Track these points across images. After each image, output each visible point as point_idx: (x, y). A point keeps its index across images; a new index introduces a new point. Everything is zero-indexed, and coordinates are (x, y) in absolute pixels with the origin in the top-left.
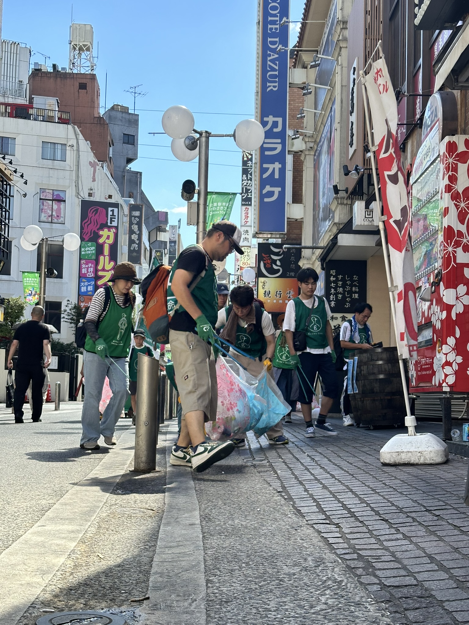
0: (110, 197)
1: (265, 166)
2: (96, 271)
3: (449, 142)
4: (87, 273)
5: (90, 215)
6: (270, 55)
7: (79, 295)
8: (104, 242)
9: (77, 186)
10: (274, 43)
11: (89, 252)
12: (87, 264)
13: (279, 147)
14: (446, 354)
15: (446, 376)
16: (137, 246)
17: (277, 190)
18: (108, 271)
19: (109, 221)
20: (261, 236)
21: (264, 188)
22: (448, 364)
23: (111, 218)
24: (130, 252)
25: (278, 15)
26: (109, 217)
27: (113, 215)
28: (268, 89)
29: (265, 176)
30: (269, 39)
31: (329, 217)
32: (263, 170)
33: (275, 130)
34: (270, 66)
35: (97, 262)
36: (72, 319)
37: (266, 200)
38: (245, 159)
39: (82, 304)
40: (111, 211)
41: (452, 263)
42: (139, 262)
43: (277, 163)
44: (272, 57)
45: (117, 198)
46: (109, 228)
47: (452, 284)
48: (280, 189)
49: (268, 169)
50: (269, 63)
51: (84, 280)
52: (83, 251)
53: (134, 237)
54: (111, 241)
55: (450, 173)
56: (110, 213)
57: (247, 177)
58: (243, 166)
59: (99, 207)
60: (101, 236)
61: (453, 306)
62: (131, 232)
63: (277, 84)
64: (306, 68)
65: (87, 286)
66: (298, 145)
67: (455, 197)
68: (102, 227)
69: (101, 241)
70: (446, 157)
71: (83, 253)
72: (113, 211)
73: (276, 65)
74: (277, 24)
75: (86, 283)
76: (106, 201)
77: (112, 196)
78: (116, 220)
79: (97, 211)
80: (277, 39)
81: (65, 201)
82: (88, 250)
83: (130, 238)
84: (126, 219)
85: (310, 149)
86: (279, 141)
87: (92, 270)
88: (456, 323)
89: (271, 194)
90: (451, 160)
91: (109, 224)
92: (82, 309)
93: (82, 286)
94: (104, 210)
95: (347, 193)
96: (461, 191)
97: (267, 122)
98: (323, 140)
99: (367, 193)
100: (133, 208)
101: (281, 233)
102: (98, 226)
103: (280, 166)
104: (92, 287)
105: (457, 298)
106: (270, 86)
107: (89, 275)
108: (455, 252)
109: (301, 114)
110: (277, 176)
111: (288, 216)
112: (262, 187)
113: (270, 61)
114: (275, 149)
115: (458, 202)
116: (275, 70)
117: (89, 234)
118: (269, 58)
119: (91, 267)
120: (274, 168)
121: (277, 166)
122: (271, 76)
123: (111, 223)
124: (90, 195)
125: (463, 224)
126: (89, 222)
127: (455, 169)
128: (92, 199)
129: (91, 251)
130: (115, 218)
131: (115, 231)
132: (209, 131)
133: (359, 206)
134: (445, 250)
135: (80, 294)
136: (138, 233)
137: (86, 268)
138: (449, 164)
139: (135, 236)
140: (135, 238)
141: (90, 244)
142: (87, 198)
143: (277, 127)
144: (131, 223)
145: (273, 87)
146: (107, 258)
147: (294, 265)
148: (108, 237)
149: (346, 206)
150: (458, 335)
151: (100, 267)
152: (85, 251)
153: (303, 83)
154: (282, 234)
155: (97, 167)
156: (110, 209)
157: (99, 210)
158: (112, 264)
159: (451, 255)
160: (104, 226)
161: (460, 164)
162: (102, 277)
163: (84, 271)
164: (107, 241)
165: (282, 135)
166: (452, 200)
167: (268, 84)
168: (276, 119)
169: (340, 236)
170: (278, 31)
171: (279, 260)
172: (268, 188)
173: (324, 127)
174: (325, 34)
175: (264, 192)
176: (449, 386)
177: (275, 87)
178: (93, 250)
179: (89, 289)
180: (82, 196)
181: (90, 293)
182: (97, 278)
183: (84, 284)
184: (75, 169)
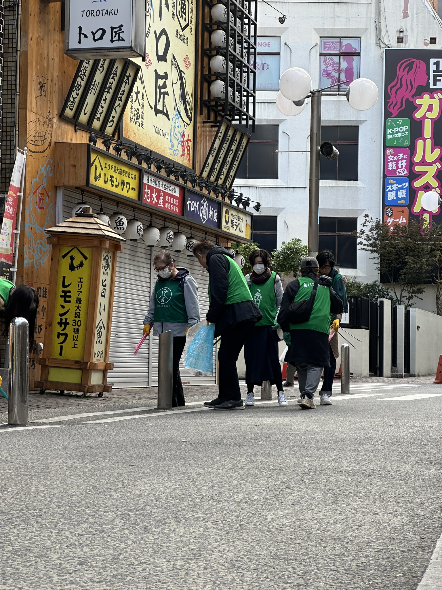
0: (433, 41)
2: (411, 164)
4: (397, 169)
5: (400, 73)
7: (384, 206)
8: (424, 117)
9: (378, 28)
11: (400, 135)
12: (395, 154)
18: (430, 164)
19: (431, 81)
23: (435, 76)
26: (432, 74)
27: (438, 70)
35: (412, 150)
36: (372, 245)
39: (389, 220)
46: (432, 92)
51: (392, 181)
52: (390, 134)
54: (435, 114)
56: (433, 68)
59: (414, 60)
60: (418, 107)
65: (397, 191)
68: (419, 94)
69: (418, 115)
71: (389, 137)
72: (437, 63)
75: (395, 185)
76: (425, 48)
77: (435, 39)
81: (359, 54)
82: (398, 132)
87: (404, 163)
91: (431, 86)
92: (389, 229)
93: (389, 191)
94: (423, 64)
102: (414, 90)
104: (404, 191)
107: (399, 173)
119: (403, 159)
123: (435, 84)
124: (400, 40)
128: (402, 47)
129: (403, 132)
130: (441, 75)
131: (441, 97)
135: (385, 204)
137: (394, 161)
141: (400, 121)
142: (395, 46)
146: (429, 143)
148: (430, 108)
151: (417, 159)
152: (393, 133)
156: (433, 61)
158: (438, 151)
162: (422, 174)
163: (391, 166)
164: (428, 115)
178: (406, 131)
179: (400, 196)
180: (386, 43)
181: (401, 202)
182: (414, 176)
183: (391, 188)
184: (374, 1)
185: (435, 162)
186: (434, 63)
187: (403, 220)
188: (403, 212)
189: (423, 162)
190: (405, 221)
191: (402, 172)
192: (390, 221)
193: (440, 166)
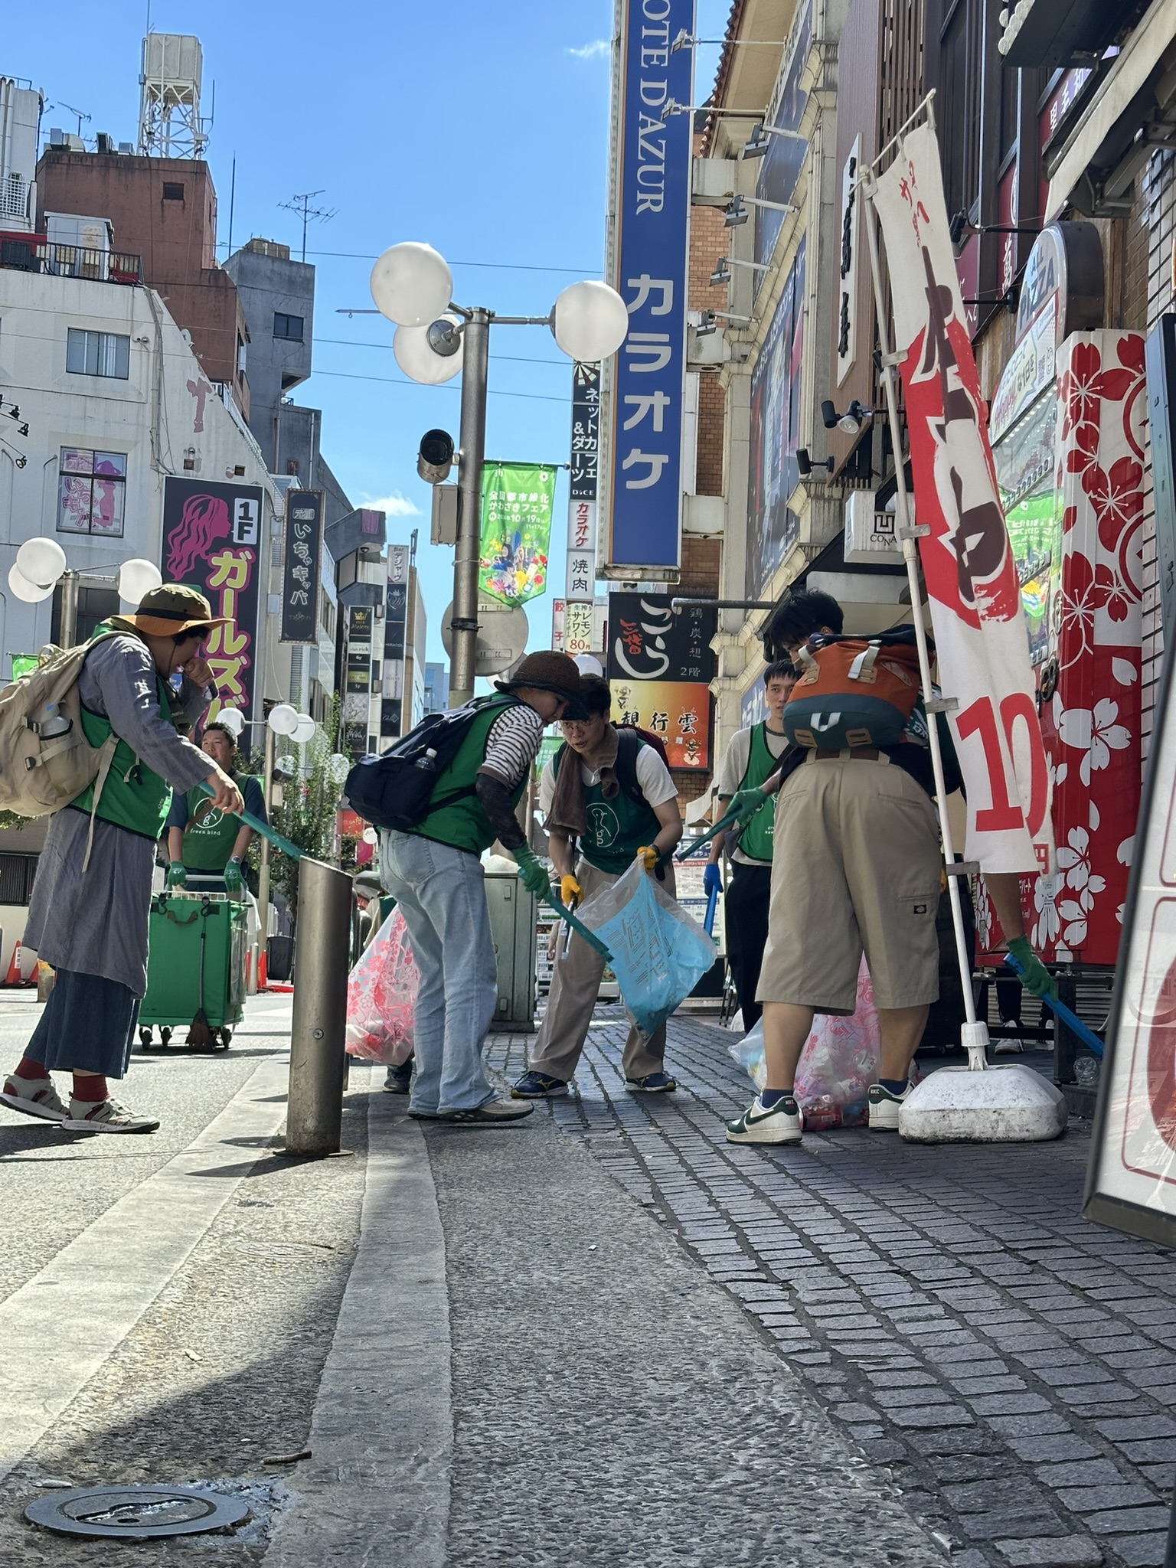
0: (239, 471)
1: (629, 399)
3: (1081, 345)
5: (187, 515)
6: (644, 124)
8: (224, 586)
9: (155, 443)
10: (654, 94)
13: (666, 353)
14: (1066, 871)
15: (1065, 924)
16: (305, 595)
17: (658, 461)
18: (231, 657)
19: (235, 532)
20: (616, 574)
21: (627, 455)
22: (1070, 894)
23: (241, 525)
24: (288, 609)
25: (667, 23)
26: (237, 521)
27: (246, 516)
28: (640, 209)
29: (629, 425)
30: (644, 84)
31: (787, 529)
32: (624, 411)
33: (655, 311)
34: (644, 151)
37: (631, 485)
38: (582, 382)
40: (241, 506)
41: (1084, 645)
42: (311, 636)
43: (659, 394)
44: (650, 129)
45: (256, 474)
46: (236, 549)
47: (1081, 697)
48: (665, 459)
49: (636, 407)
50: (642, 142)
53: (300, 573)
54: (240, 582)
55: (1081, 423)
56: (239, 512)
57: (585, 427)
58: (575, 399)
59: (210, 497)
60: (215, 570)
61: (1085, 751)
62: (292, 560)
63: (661, 197)
64: (735, 157)
66: (713, 348)
67: (1093, 482)
68: (218, 547)
69: (214, 581)
70: (1073, 384)
72: (245, 506)
73: (659, 147)
74: (664, 47)
76: (228, 481)
77: (243, 468)
78: (254, 530)
79: (205, 505)
80: (664, 85)
81: (123, 479)
83: (288, 574)
84: (280, 529)
85: (741, 359)
86: (665, 338)
88: (1090, 793)
89: (643, 470)
90: (1083, 392)
91: (236, 540)
94: (224, 504)
95: (831, 470)
96: (1106, 469)
97: (636, 291)
98: (773, 338)
99: (880, 472)
100: (296, 500)
101: (667, 567)
102: (209, 544)
103: (667, 401)
105: (1095, 733)
106: (643, 201)
108: (1092, 618)
109: (720, 272)
110: (658, 426)
111: (685, 527)
112: (621, 453)
113: (644, 137)
114: (655, 358)
115: (1100, 495)
116: (658, 162)
117: (185, 563)
118: (642, 132)
120: (652, 407)
121: (660, 400)
122: (646, 176)
123: (241, 537)
124: (189, 465)
125: (1112, 550)
126: (185, 534)
127: (1094, 414)
128: (192, 475)
130: (251, 525)
131: (250, 557)
132: (489, 308)
133: (859, 504)
134: (1065, 613)
136: (309, 563)
138: (1079, 401)
139: (300, 570)
140: (301, 575)
142: (181, 473)
143: (660, 303)
144: (291, 539)
145: (651, 202)
147: (698, 651)
148: (233, 573)
149: (829, 503)
150: (1095, 822)
153: (725, 196)
154: (671, 570)
155: (208, 396)
156: (238, 501)
157: (211, 505)
158: (243, 639)
159: (1082, 626)
160: (223, 544)
161: (1105, 402)
164: (230, 582)
165: (673, 324)
166: (1086, 490)
167: (640, 196)
168: (658, 284)
169: (812, 577)
170: (666, 64)
171: (660, 635)
172: (636, 456)
173: (778, 305)
174: (782, 74)
175: (627, 464)
176: (1072, 949)
177: (655, 203)
180: (169, 467)
184: (150, 400)
185: (238, 655)
193: (245, 662)
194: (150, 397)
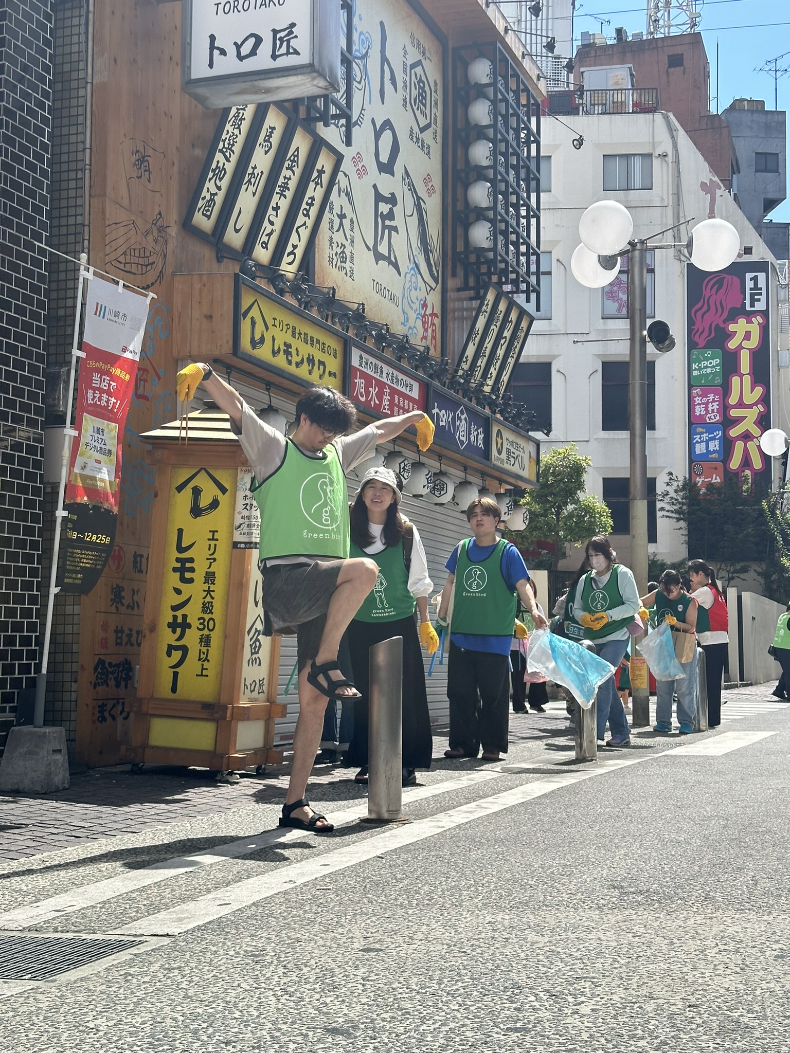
0: (748, 251)
2: (725, 408)
4: (706, 414)
5: (706, 293)
7: (691, 461)
8: (740, 347)
9: (677, 237)
11: (709, 370)
12: (704, 395)
18: (750, 406)
19: (748, 302)
23: (752, 295)
26: (748, 292)
27: (756, 287)
35: (726, 389)
36: (676, 512)
39: (698, 479)
45: (762, 252)
46: (749, 316)
51: (701, 430)
52: (696, 369)
54: (754, 343)
56: (749, 284)
59: (725, 275)
60: (732, 335)
65: (707, 442)
68: (733, 319)
69: (732, 345)
71: (695, 373)
72: (755, 279)
75: (705, 435)
76: (739, 260)
77: (751, 249)
78: (763, 298)
81: (652, 271)
82: (706, 367)
84: (786, 294)
87: (716, 407)
91: (748, 308)
92: (700, 490)
93: (697, 442)
94: (736, 280)
102: (725, 314)
104: (717, 442)
107: (710, 418)
117: (706, 333)
119: (714, 401)
123: (752, 305)
126: (705, 308)
129: (713, 367)
130: (760, 294)
131: (761, 321)
135: (693, 459)
137: (703, 404)
141: (709, 353)
146: (747, 380)
148: (748, 336)
151: (733, 400)
152: (700, 369)
155: (719, 192)
156: (749, 276)
158: (759, 390)
160: (740, 312)
162: (739, 420)
163: (699, 410)
164: (745, 344)
178: (717, 365)
179: (711, 448)
181: (714, 456)
182: (728, 422)
183: (700, 438)
184: (671, 203)
185: (756, 404)
186: (751, 279)
187: (716, 480)
188: (716, 469)
189: (741, 405)
190: (719, 480)
191: (713, 417)
192: (700, 480)
193: (762, 410)
194: (670, 200)
